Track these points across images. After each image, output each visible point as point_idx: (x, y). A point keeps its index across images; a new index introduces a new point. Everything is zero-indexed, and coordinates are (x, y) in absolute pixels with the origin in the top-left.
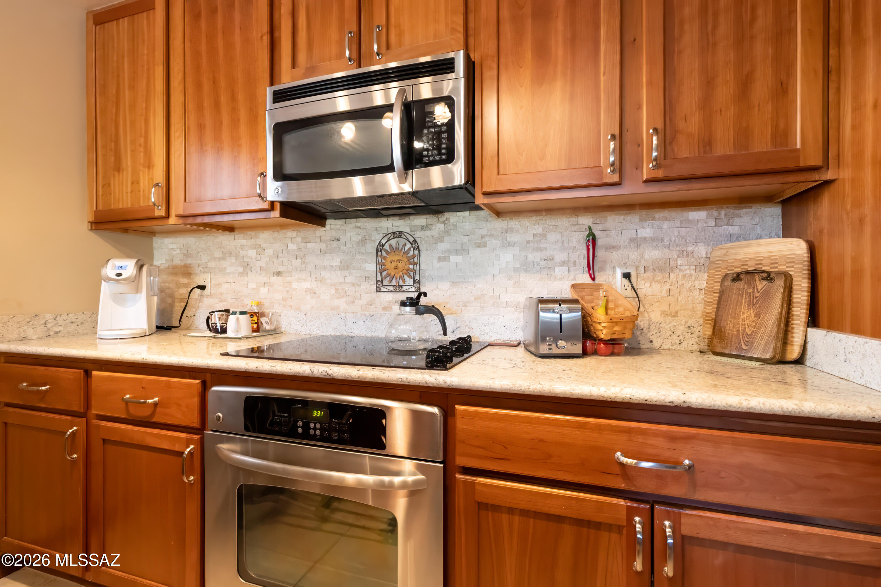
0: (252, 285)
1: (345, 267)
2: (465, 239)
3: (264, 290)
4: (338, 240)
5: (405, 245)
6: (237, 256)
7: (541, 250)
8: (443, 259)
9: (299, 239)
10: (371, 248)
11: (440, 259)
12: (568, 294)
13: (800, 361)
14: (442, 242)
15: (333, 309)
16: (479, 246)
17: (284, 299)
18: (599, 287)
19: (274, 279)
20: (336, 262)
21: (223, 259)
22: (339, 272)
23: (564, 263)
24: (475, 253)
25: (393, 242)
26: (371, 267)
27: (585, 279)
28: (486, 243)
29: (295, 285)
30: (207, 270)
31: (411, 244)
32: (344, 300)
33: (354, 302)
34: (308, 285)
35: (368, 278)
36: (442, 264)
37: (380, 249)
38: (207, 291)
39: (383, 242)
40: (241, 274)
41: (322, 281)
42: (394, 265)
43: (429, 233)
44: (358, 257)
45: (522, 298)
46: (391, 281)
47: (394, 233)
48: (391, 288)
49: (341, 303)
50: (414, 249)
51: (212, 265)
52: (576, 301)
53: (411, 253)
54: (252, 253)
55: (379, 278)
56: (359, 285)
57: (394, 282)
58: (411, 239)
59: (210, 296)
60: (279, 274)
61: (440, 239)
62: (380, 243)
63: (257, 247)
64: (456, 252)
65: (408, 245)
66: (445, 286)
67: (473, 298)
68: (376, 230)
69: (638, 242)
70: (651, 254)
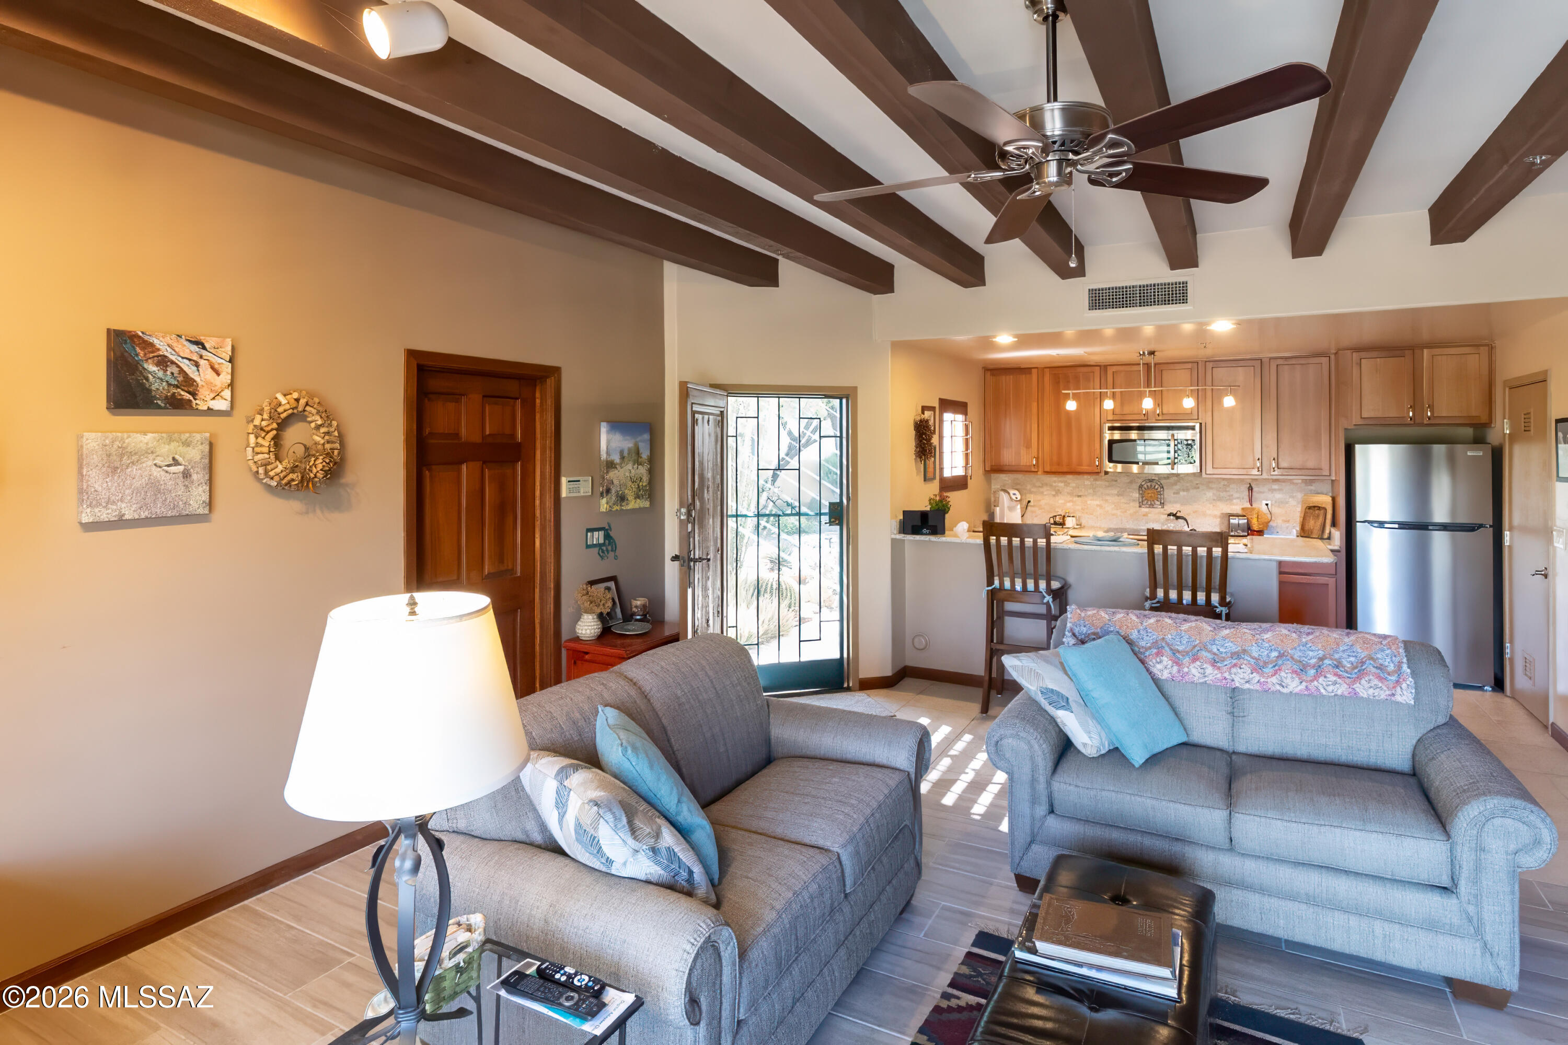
0: (1062, 501)
1: (1121, 495)
3: (1069, 505)
4: (1118, 481)
5: (1156, 486)
6: (1051, 486)
7: (1226, 491)
8: (1176, 493)
9: (1093, 479)
10: (1136, 486)
11: (1174, 493)
12: (1240, 512)
13: (1329, 538)
14: (1176, 486)
15: (1113, 515)
17: (1082, 510)
18: (1253, 509)
19: (1076, 499)
20: (1116, 492)
21: (1042, 487)
22: (1116, 497)
23: (1238, 498)
24: (1193, 492)
25: (1149, 484)
26: (1136, 495)
27: (1248, 505)
29: (1089, 502)
30: (1031, 492)
31: (1159, 486)
32: (1120, 511)
33: (1125, 512)
34: (1098, 502)
35: (1134, 501)
36: (1176, 495)
37: (1141, 487)
38: (1031, 504)
39: (1144, 483)
40: (1054, 496)
41: (1106, 500)
42: (1150, 495)
43: (1168, 481)
44: (1128, 490)
45: (1218, 513)
47: (1149, 480)
48: (1147, 506)
49: (1118, 512)
50: (1160, 488)
51: (1033, 490)
52: (1245, 516)
53: (1159, 490)
54: (1062, 485)
55: (1140, 500)
56: (1129, 504)
57: (1149, 503)
58: (1159, 483)
59: (1033, 506)
60: (1079, 496)
61: (1175, 484)
62: (1140, 484)
63: (1065, 482)
64: (1184, 490)
67: (1192, 512)
68: (1138, 478)
69: (1272, 490)
70: (1278, 496)
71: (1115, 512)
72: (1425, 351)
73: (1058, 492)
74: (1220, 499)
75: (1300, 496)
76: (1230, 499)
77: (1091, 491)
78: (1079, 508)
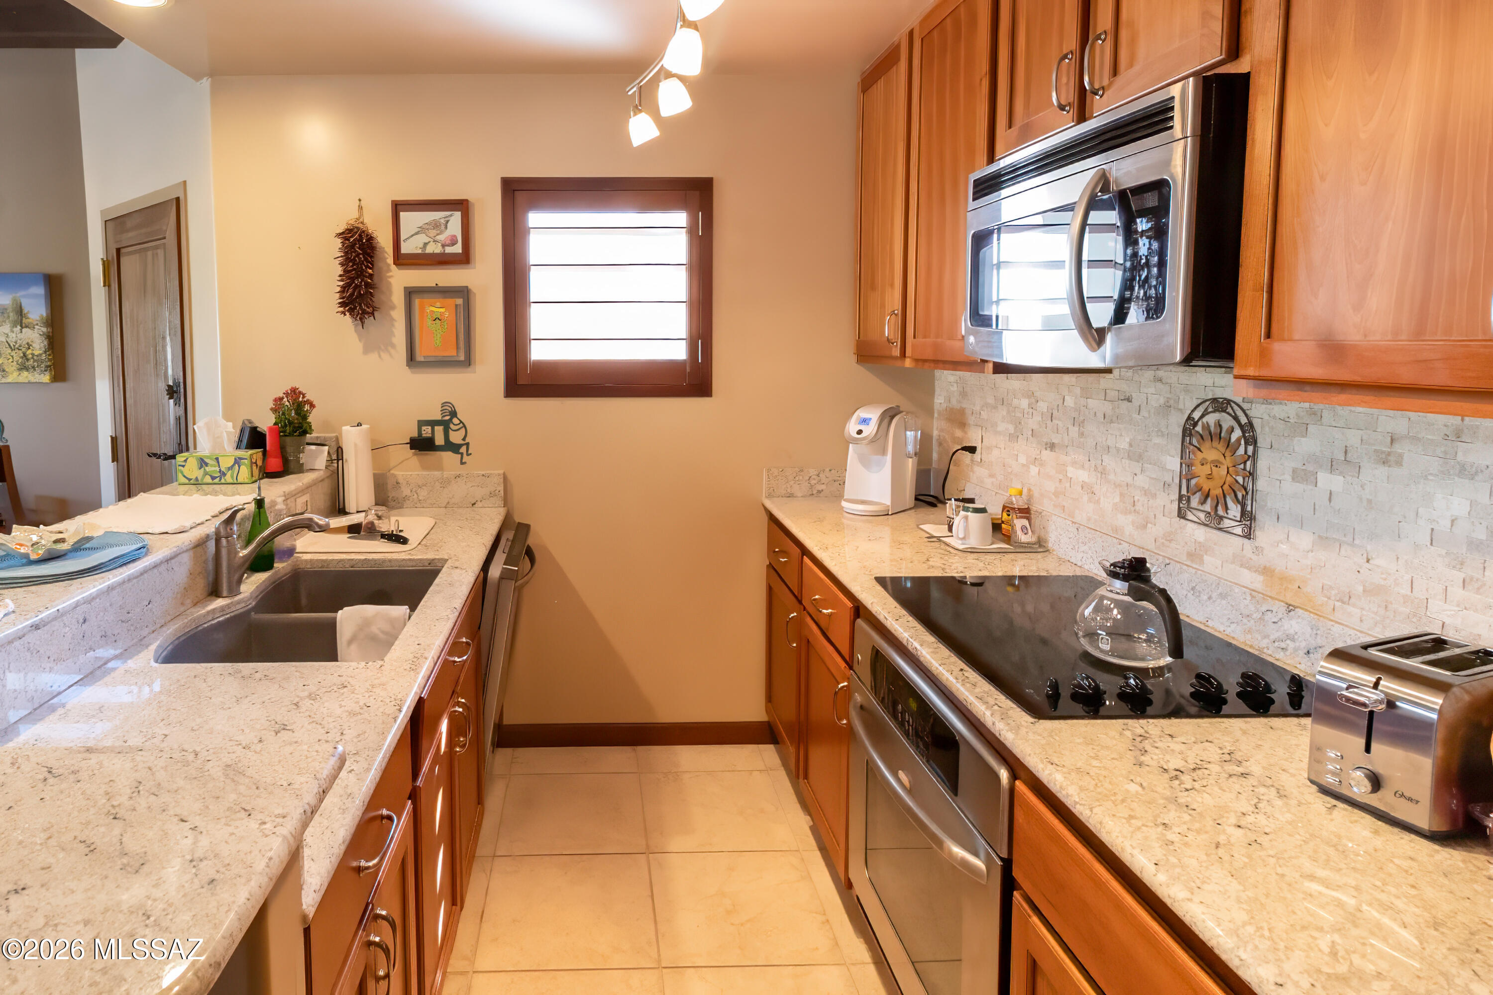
0: (1022, 459)
1: (1136, 456)
2: (1353, 438)
3: (1034, 471)
4: (1129, 400)
5: (1232, 430)
6: (1009, 407)
8: (1303, 476)
9: (1078, 391)
10: (1176, 423)
14: (1303, 436)
16: (1385, 460)
17: (1057, 494)
19: (1047, 454)
20: (1124, 444)
21: (995, 407)
22: (1126, 462)
25: (1211, 419)
26: (1173, 463)
28: (1401, 456)
29: (1071, 471)
30: (979, 422)
31: (1244, 432)
32: (1131, 518)
33: (1145, 527)
34: (1085, 476)
35: (1166, 486)
36: (1299, 487)
37: (1189, 429)
38: (977, 456)
39: (1196, 415)
40: (1011, 437)
42: (1206, 469)
43: (1278, 410)
44: (1157, 440)
46: (1203, 502)
47: (1214, 400)
48: (1202, 516)
50: (1246, 444)
51: (984, 415)
53: (1241, 451)
55: (1184, 491)
56: (1154, 496)
57: (1208, 507)
58: (1244, 420)
59: (980, 463)
60: (1052, 446)
61: (1301, 428)
62: (1189, 418)
65: (1237, 433)
66: (1304, 540)
67: (1361, 589)
68: (1187, 390)
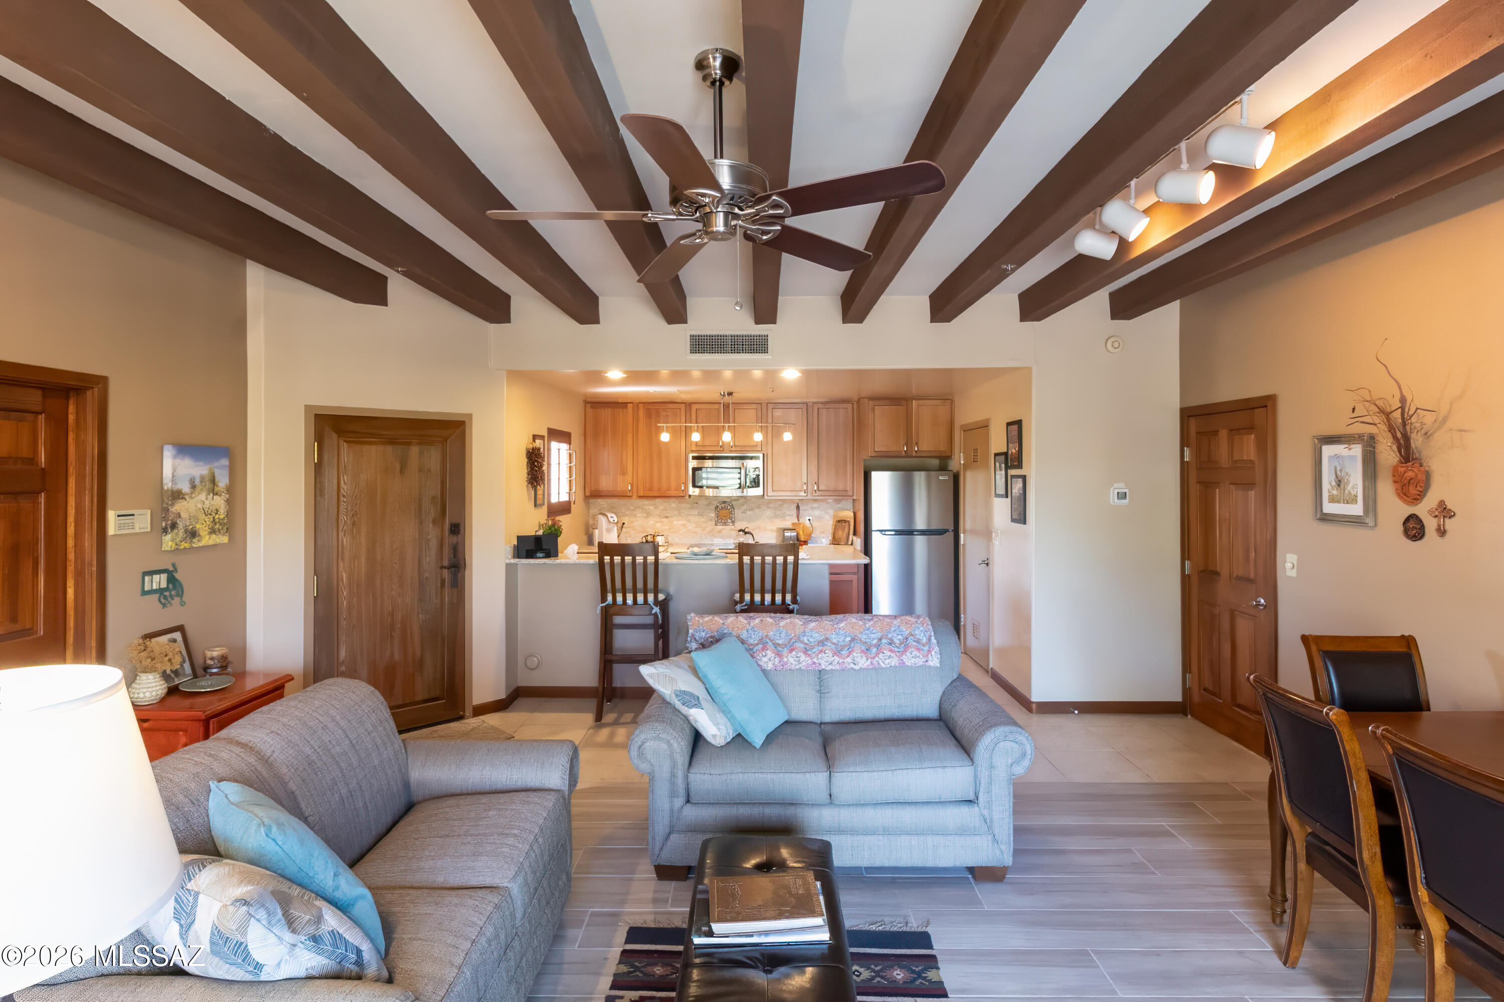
0: (652, 522)
1: (700, 515)
2: (753, 505)
3: (658, 525)
4: (697, 503)
6: (643, 509)
7: (781, 510)
8: (744, 512)
9: (677, 502)
10: (713, 507)
11: (742, 512)
12: (790, 526)
13: (852, 544)
15: (695, 532)
16: (758, 508)
17: (670, 529)
18: (800, 524)
19: (664, 520)
20: (696, 513)
21: (634, 510)
22: (697, 517)
23: (789, 516)
24: (756, 510)
25: (723, 505)
26: (713, 515)
27: (796, 521)
28: (761, 507)
29: (675, 522)
30: (625, 515)
33: (704, 530)
34: (682, 522)
35: (711, 520)
36: (744, 514)
37: (716, 508)
38: (626, 525)
39: (718, 505)
40: (646, 517)
41: (689, 521)
42: (723, 514)
43: (738, 502)
44: (706, 511)
45: (775, 528)
47: (723, 502)
48: (721, 524)
49: (699, 530)
50: (732, 508)
51: (628, 513)
52: (794, 530)
53: (730, 510)
55: (716, 519)
56: (707, 522)
57: (723, 522)
58: (730, 505)
59: (627, 528)
60: (667, 517)
61: (743, 505)
62: (716, 505)
63: (654, 505)
64: (749, 510)
65: (729, 507)
66: (745, 523)
67: (756, 528)
69: (813, 508)
70: (817, 513)
71: (696, 530)
72: (914, 401)
73: (648, 515)
74: (776, 516)
75: (831, 512)
76: (783, 517)
77: (676, 512)
78: (666, 527)
